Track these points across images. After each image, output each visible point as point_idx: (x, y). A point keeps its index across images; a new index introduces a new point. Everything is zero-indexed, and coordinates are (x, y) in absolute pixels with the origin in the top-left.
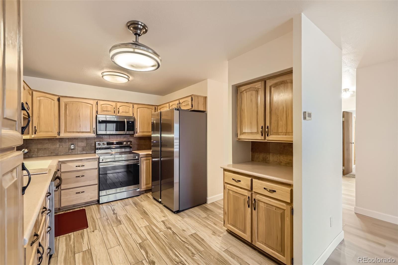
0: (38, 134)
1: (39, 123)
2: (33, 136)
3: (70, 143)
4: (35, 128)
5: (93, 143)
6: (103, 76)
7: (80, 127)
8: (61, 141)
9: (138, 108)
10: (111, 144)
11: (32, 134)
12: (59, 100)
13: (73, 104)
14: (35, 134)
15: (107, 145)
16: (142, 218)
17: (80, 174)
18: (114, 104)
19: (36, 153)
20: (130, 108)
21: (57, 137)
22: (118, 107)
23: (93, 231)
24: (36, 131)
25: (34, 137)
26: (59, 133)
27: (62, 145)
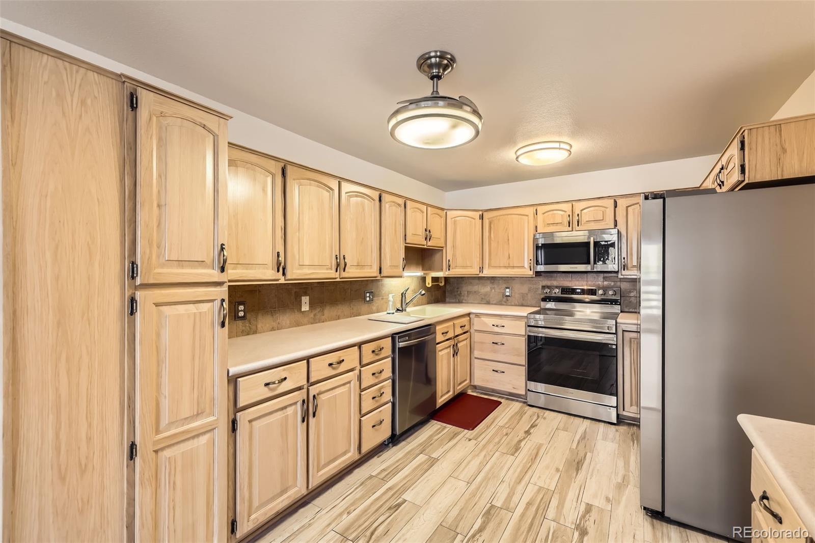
0: (454, 270)
1: (454, 255)
2: (447, 273)
3: (505, 286)
4: (449, 262)
5: (539, 288)
6: (517, 158)
7: (509, 257)
8: (493, 281)
9: (627, 207)
10: (570, 292)
11: (446, 271)
12: (482, 217)
13: (499, 220)
14: (449, 270)
15: (561, 294)
16: (557, 470)
17: (497, 339)
18: (567, 207)
19: (466, 298)
20: (608, 209)
21: (480, 276)
22: (577, 211)
23: (470, 440)
24: (449, 266)
25: (448, 275)
26: (481, 269)
27: (494, 288)
